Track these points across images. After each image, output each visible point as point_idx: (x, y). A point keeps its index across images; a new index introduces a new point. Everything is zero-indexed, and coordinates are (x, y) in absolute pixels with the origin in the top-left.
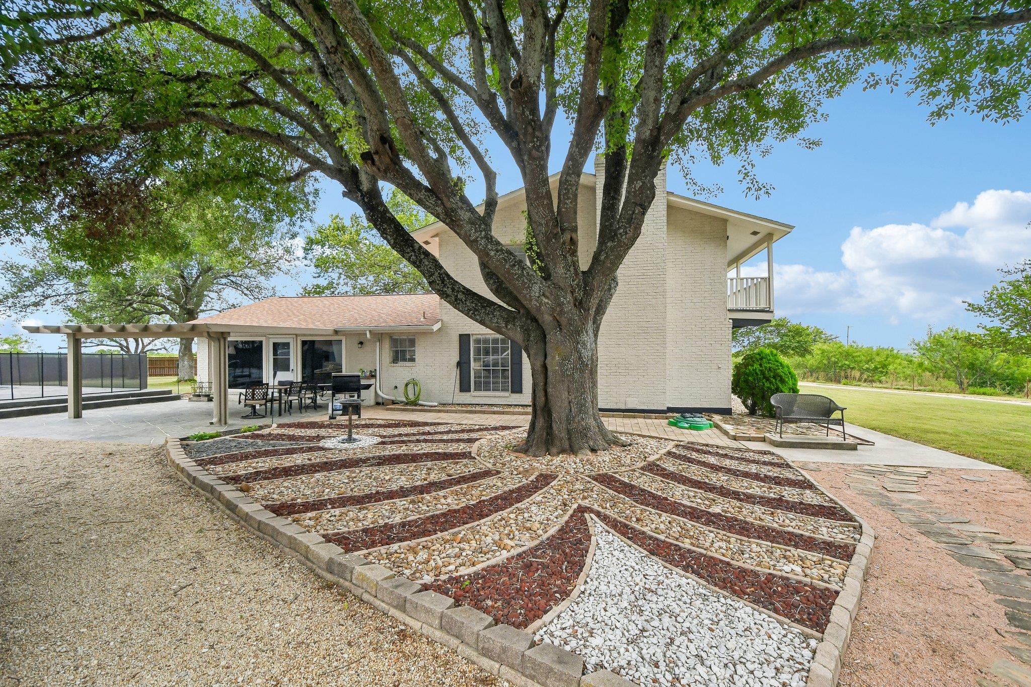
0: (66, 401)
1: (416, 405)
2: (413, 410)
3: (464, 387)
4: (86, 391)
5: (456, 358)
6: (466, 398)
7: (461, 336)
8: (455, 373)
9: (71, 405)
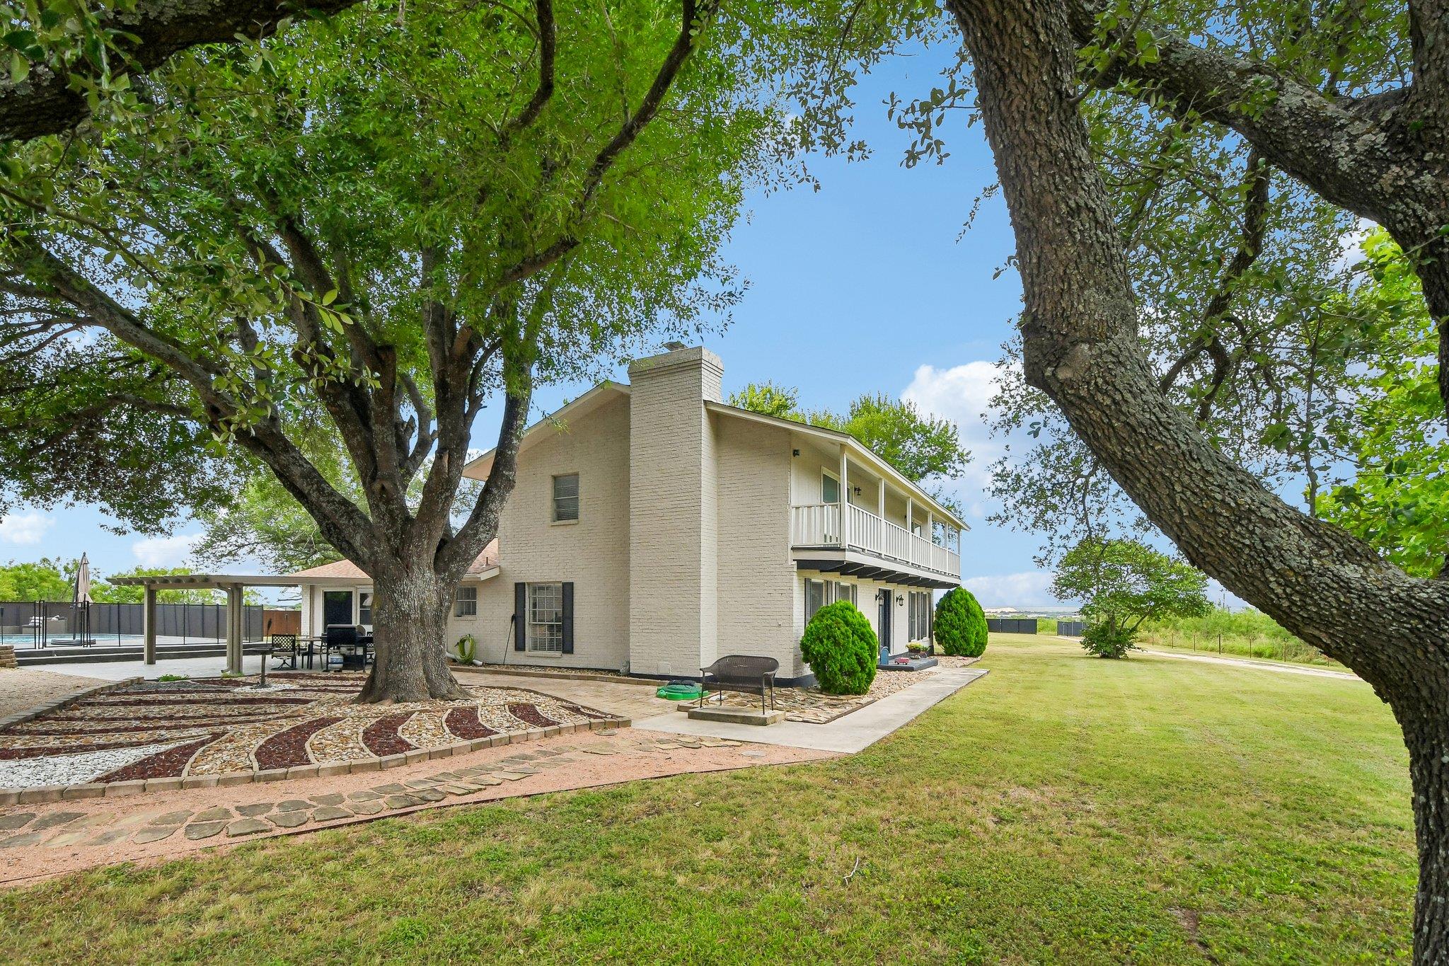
0: (142, 650)
1: (472, 664)
2: (469, 671)
3: (520, 646)
4: (161, 641)
5: (512, 612)
6: (520, 658)
7: (517, 585)
8: (509, 628)
9: (145, 654)
